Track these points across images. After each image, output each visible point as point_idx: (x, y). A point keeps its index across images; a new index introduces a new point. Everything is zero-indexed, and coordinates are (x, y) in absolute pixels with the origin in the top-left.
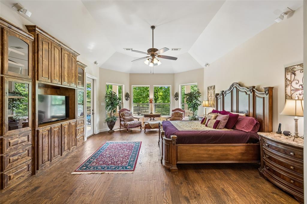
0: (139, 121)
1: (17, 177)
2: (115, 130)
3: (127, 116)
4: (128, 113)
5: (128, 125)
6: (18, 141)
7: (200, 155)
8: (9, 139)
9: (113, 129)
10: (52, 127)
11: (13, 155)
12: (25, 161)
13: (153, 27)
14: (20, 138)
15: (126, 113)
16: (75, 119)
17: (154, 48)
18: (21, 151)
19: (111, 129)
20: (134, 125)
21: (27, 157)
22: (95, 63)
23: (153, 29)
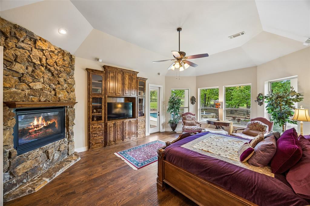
0: (200, 127)
1: (96, 145)
2: (177, 132)
3: (188, 120)
4: (190, 117)
5: (185, 129)
6: (96, 127)
7: (187, 186)
8: (93, 125)
9: (175, 131)
10: (116, 122)
11: (95, 134)
12: (100, 138)
13: (179, 29)
14: (97, 126)
15: (188, 117)
16: (135, 118)
17: (180, 51)
18: (98, 133)
19: (174, 130)
20: (191, 130)
21: (101, 136)
22: (159, 74)
23: (179, 32)
